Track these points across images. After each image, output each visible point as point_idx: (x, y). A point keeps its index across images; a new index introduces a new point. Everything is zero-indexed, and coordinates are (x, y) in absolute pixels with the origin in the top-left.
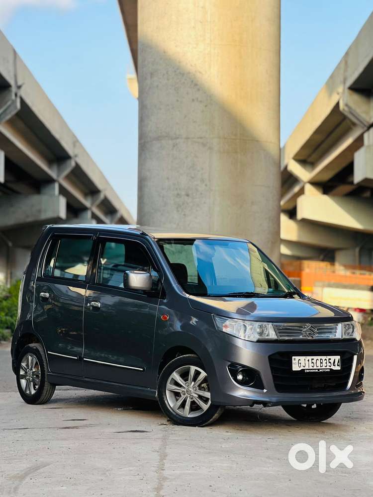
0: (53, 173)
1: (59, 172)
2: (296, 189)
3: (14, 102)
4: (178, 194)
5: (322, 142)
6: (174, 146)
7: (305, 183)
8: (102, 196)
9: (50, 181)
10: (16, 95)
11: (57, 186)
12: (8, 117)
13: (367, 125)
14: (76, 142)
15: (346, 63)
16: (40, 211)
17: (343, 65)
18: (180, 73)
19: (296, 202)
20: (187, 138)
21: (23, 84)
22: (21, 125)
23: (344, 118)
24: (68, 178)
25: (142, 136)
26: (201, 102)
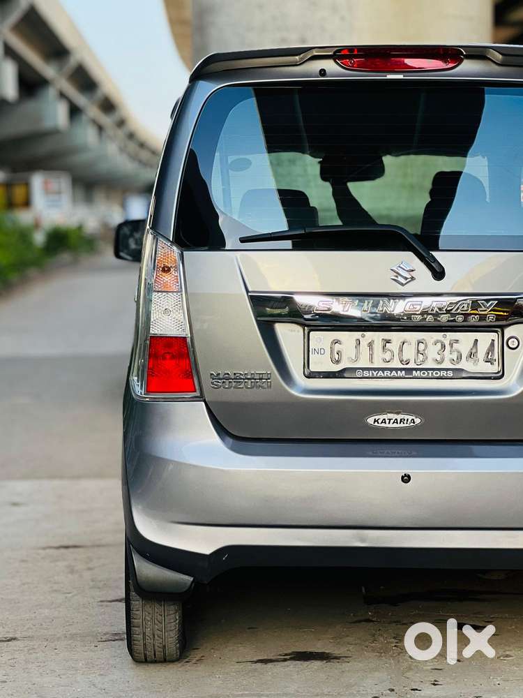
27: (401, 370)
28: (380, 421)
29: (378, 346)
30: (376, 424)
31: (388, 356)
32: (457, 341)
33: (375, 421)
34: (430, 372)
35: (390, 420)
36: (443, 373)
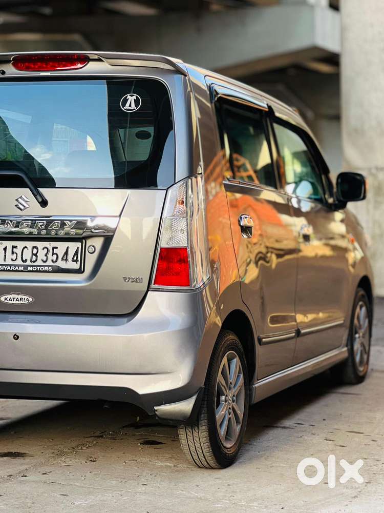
27: (21, 266)
28: (8, 299)
29: (9, 250)
30: (6, 301)
31: (14, 257)
32: (56, 248)
33: (5, 299)
34: (38, 268)
35: (14, 298)
36: (46, 269)
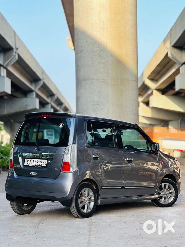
0: (32, 87)
1: (36, 87)
2: (149, 92)
3: (15, 56)
4: (94, 104)
5: (161, 70)
6: (91, 83)
7: (153, 90)
8: (56, 97)
9: (31, 91)
10: (16, 53)
11: (34, 93)
12: (12, 63)
13: (181, 63)
14: (43, 72)
15: (171, 34)
16: (27, 106)
17: (169, 35)
18: (93, 51)
19: (149, 98)
20: (97, 80)
21: (19, 47)
22: (18, 66)
23: (170, 60)
24: (40, 89)
25: (77, 79)
26: (103, 63)
28: (32, 173)
29: (33, 161)
32: (42, 161)
